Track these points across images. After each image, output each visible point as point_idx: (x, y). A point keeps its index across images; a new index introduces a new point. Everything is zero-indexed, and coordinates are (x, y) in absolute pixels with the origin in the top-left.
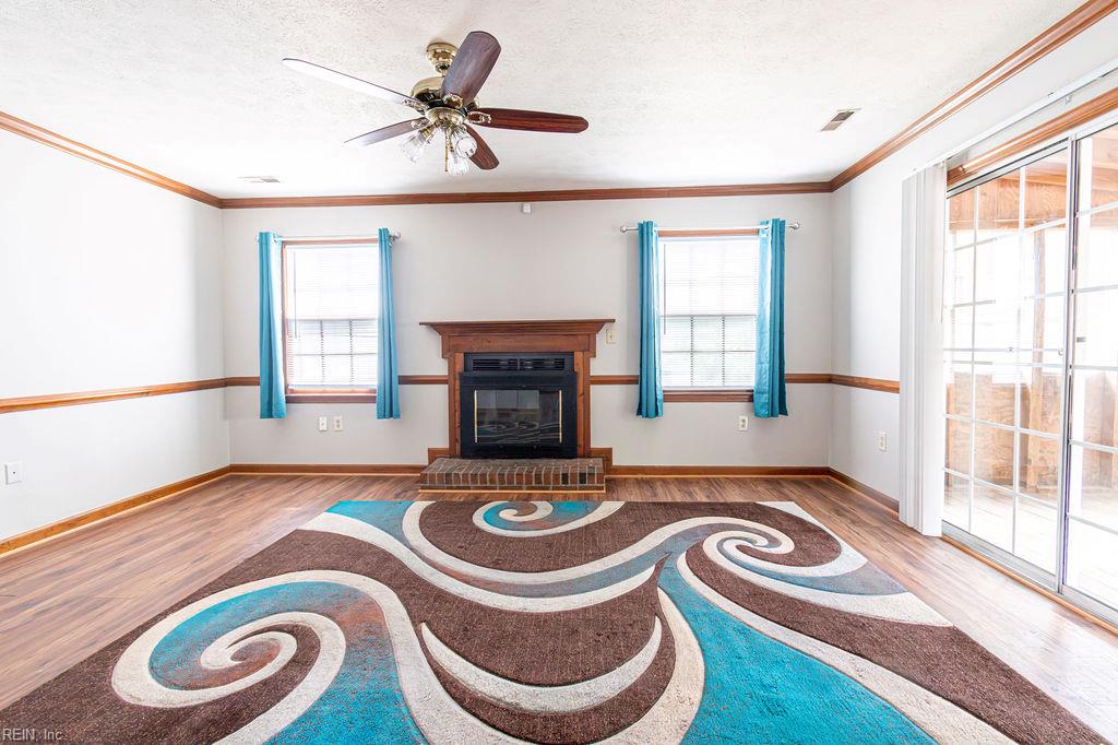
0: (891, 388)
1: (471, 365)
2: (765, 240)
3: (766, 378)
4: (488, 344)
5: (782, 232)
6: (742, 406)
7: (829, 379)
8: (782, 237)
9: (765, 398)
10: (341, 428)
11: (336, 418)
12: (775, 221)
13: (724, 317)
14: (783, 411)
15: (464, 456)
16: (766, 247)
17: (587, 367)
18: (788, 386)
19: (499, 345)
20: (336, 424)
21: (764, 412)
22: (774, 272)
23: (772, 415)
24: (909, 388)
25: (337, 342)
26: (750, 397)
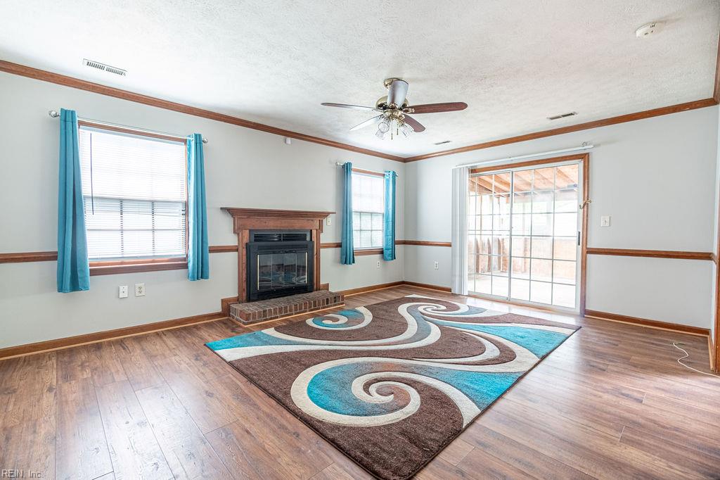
1: (253, 239)
2: (388, 180)
4: (264, 224)
5: (395, 177)
6: (377, 256)
8: (395, 180)
9: (389, 252)
10: (143, 294)
11: (138, 285)
12: (393, 172)
13: (371, 213)
15: (249, 300)
17: (318, 238)
19: (271, 225)
20: (138, 290)
23: (390, 259)
25: (137, 219)
26: (382, 252)
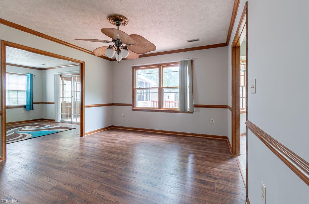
0: (53, 103)
2: (28, 77)
3: (29, 103)
5: (32, 76)
6: (23, 109)
7: (42, 103)
8: (32, 77)
9: (29, 107)
12: (30, 74)
13: (18, 91)
14: (33, 109)
16: (29, 79)
18: (33, 104)
21: (29, 109)
22: (30, 83)
23: (30, 110)
24: (56, 103)
26: (25, 107)
